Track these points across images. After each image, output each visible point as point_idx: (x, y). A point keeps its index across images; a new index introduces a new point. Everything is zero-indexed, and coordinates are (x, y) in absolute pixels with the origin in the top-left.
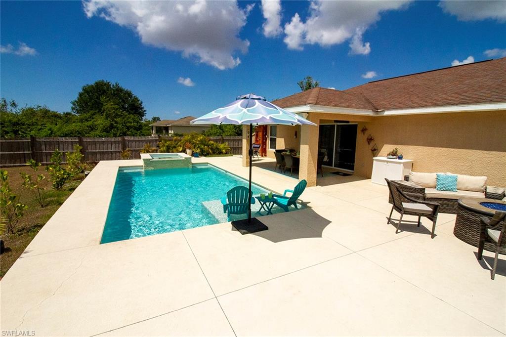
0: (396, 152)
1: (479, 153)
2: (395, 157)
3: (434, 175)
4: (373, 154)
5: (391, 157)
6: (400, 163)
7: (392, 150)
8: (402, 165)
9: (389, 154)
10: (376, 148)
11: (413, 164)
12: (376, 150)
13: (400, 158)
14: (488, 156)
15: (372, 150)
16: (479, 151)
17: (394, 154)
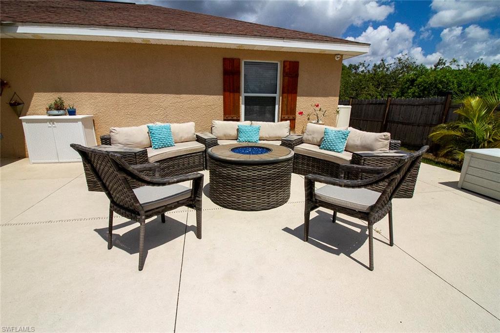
0: (62, 103)
1: (171, 98)
2: (61, 112)
3: (144, 128)
4: (15, 111)
5: (56, 112)
6: (76, 121)
7: (53, 102)
8: (80, 123)
9: (50, 108)
10: (19, 100)
11: (93, 120)
12: (19, 104)
13: (72, 112)
14: (179, 100)
15: (11, 105)
16: (170, 95)
17: (59, 107)
